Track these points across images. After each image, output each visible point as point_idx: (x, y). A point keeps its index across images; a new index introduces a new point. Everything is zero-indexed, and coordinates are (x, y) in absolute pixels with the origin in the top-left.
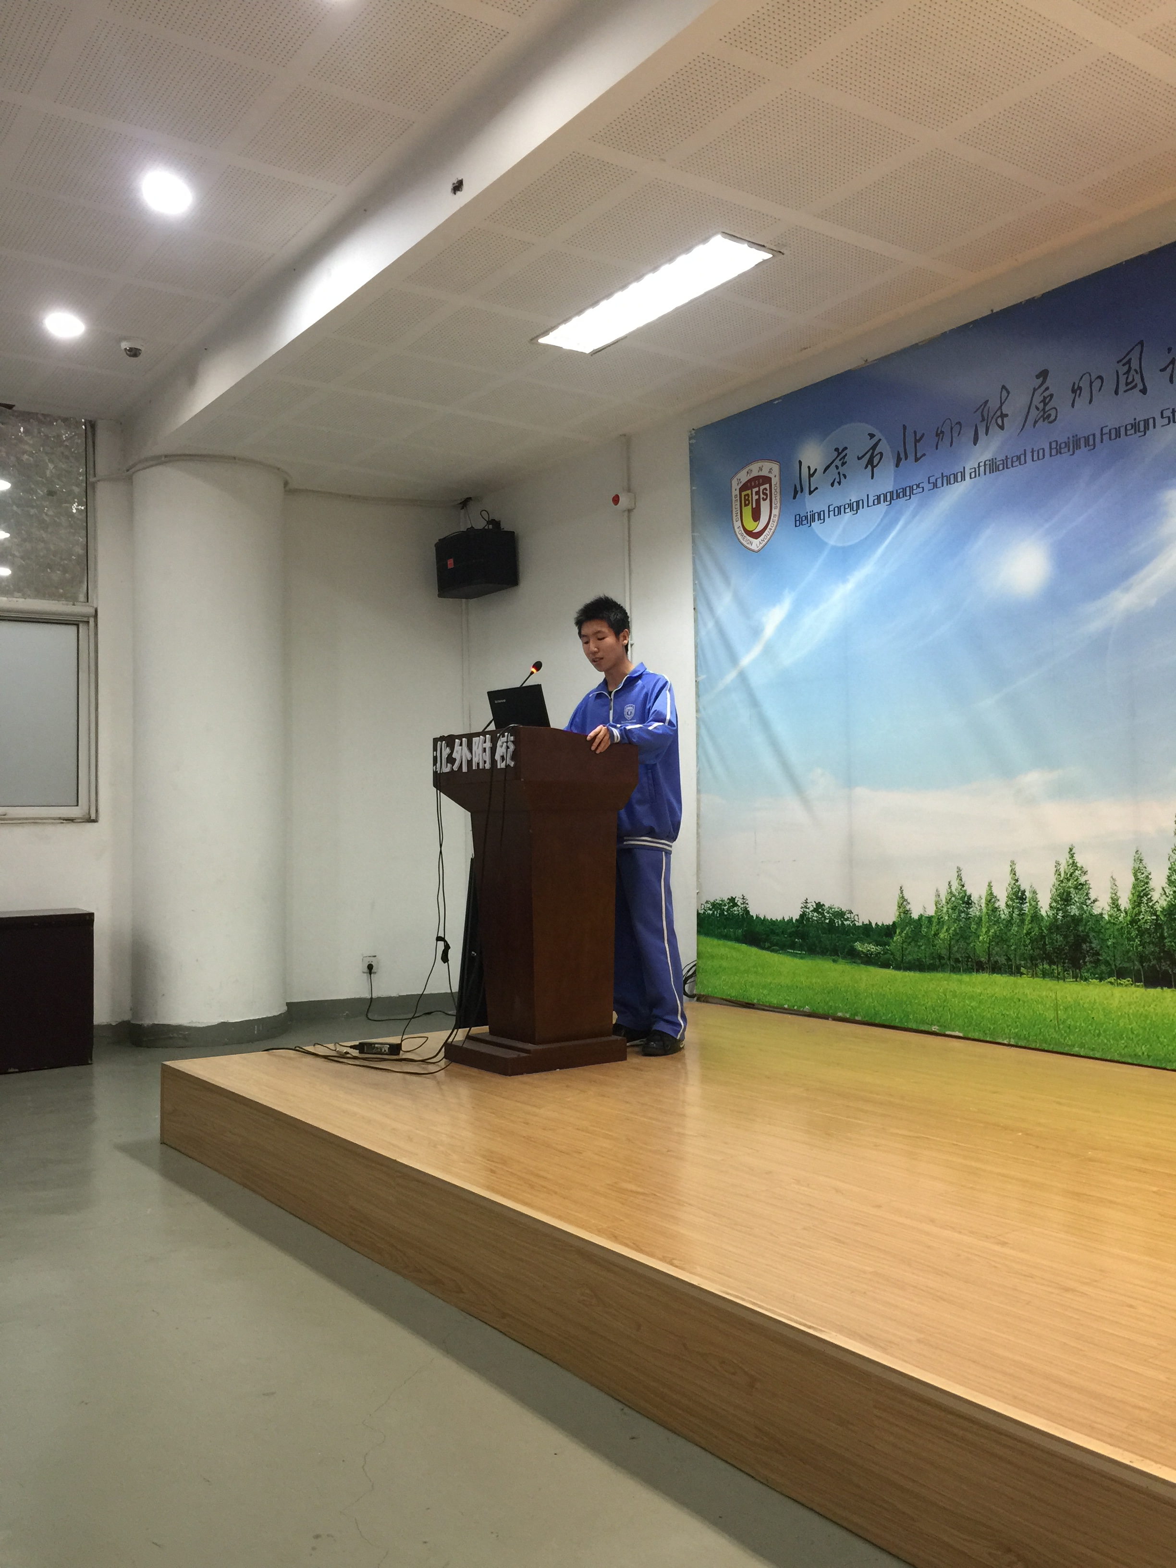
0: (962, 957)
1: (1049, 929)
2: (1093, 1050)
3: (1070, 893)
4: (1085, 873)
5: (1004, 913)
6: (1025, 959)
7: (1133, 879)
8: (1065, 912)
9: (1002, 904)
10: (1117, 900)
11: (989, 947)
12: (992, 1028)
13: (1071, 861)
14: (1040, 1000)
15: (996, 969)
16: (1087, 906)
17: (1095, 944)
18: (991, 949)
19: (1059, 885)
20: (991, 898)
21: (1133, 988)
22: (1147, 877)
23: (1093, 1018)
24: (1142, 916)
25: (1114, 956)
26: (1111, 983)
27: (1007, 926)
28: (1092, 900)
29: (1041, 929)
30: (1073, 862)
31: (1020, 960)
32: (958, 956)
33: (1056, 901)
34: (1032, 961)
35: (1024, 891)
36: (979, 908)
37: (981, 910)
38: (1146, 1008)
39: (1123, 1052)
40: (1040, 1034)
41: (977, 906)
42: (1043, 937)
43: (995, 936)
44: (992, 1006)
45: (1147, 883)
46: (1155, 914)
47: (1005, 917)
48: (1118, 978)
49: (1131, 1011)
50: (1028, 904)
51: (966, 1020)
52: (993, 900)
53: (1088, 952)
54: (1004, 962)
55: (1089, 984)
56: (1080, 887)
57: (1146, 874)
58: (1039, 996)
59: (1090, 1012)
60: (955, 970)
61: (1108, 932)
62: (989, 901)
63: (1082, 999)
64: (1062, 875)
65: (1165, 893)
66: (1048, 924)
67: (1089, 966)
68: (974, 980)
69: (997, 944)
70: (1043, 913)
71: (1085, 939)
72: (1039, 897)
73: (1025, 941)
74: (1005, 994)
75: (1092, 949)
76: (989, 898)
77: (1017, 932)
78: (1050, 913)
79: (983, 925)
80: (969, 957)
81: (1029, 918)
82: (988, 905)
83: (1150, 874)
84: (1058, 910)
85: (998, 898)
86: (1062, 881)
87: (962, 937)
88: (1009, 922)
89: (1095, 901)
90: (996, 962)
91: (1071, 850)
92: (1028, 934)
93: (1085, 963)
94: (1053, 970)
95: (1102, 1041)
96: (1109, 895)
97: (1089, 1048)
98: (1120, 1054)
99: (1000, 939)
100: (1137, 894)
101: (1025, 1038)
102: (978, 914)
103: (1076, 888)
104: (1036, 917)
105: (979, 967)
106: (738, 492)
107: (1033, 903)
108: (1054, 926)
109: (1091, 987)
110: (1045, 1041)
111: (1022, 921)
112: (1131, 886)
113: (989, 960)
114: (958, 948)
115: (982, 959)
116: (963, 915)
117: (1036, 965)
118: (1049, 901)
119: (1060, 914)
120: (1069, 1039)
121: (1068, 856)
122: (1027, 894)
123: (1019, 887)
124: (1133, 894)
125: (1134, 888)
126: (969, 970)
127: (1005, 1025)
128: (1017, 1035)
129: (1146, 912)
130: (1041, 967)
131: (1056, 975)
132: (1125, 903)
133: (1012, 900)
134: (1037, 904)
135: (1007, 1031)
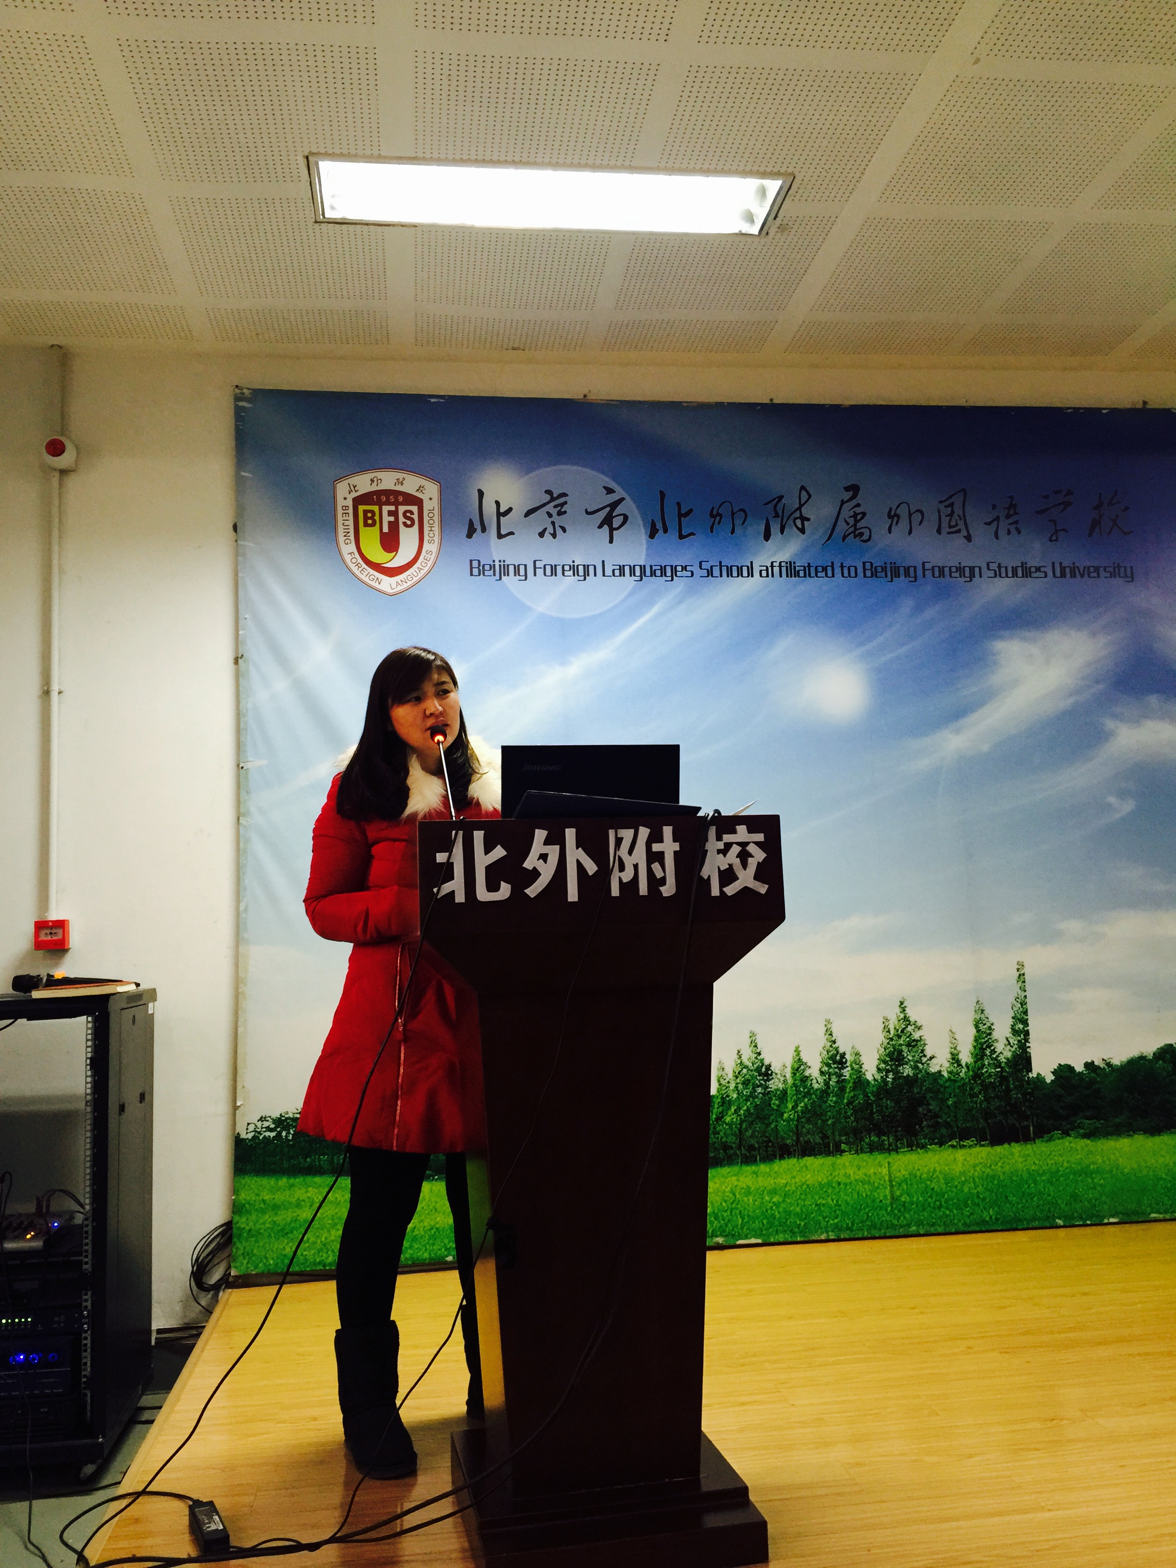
0: (758, 1142)
1: (877, 1095)
2: (933, 1225)
3: (902, 1051)
4: (919, 1028)
5: (818, 1082)
6: (846, 1134)
7: (975, 1031)
8: (896, 1073)
9: (814, 1071)
10: (957, 1055)
11: (797, 1126)
12: (803, 1224)
13: (902, 1016)
14: (867, 1179)
15: (808, 1150)
16: (923, 1064)
17: (934, 1106)
18: (800, 1127)
19: (888, 1043)
20: (799, 1066)
21: (978, 1149)
22: (990, 1028)
23: (933, 1189)
24: (985, 1070)
25: (956, 1117)
26: (953, 1146)
27: (822, 1097)
28: (928, 1057)
29: (866, 1095)
30: (905, 1017)
31: (840, 1135)
32: (752, 1141)
33: (885, 1062)
34: (855, 1135)
35: (844, 1054)
36: (782, 1079)
37: (785, 1081)
38: (993, 1167)
39: (968, 1221)
40: (867, 1219)
41: (779, 1076)
42: (868, 1105)
43: (805, 1110)
44: (803, 1197)
45: (990, 1034)
46: (1000, 1066)
47: (820, 1086)
48: (961, 1139)
49: (976, 1174)
50: (849, 1068)
51: (765, 1222)
52: (802, 1067)
53: (925, 1115)
54: (818, 1140)
55: (927, 1152)
56: (913, 1044)
57: (988, 1024)
58: (865, 1175)
59: (928, 1183)
60: (748, 1160)
61: (949, 1090)
62: (797, 1070)
63: (919, 1170)
64: (892, 1032)
65: (1009, 1044)
66: (875, 1089)
67: (927, 1131)
68: (776, 1169)
69: (808, 1121)
70: (869, 1077)
71: (922, 1101)
72: (863, 1059)
73: (846, 1113)
74: (820, 1180)
75: (930, 1111)
76: (796, 1066)
77: (836, 1103)
78: (878, 1077)
79: (789, 1099)
80: (769, 1141)
81: (851, 1085)
82: (794, 1074)
83: (992, 1024)
84: (888, 1071)
85: (809, 1064)
86: (892, 1039)
87: (758, 1117)
88: (825, 1092)
89: (931, 1058)
90: (808, 1142)
91: (902, 1003)
92: (850, 1103)
93: (922, 1128)
94: (884, 1140)
95: (944, 1213)
96: (948, 1050)
97: (928, 1224)
98: (965, 1224)
99: (813, 1114)
100: (979, 1046)
101: (848, 1228)
102: (781, 1086)
103: (909, 1045)
104: (860, 1082)
105: (785, 1152)
106: (350, 503)
107: (856, 1067)
108: (883, 1089)
109: (930, 1154)
110: (873, 1226)
111: (842, 1089)
112: (973, 1038)
113: (798, 1140)
114: (753, 1132)
115: (788, 1142)
116: (759, 1090)
117: (862, 1140)
118: (876, 1062)
119: (891, 1075)
120: (905, 1217)
121: (898, 1010)
122: (848, 1056)
123: (837, 1049)
124: (975, 1047)
125: (976, 1040)
126: (768, 1158)
127: (821, 1218)
128: (837, 1228)
129: (989, 1065)
130: (867, 1140)
131: (886, 1147)
132: (966, 1058)
133: (828, 1065)
134: (861, 1067)
135: (823, 1224)
